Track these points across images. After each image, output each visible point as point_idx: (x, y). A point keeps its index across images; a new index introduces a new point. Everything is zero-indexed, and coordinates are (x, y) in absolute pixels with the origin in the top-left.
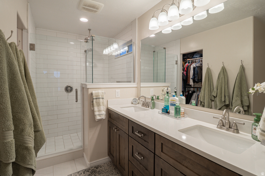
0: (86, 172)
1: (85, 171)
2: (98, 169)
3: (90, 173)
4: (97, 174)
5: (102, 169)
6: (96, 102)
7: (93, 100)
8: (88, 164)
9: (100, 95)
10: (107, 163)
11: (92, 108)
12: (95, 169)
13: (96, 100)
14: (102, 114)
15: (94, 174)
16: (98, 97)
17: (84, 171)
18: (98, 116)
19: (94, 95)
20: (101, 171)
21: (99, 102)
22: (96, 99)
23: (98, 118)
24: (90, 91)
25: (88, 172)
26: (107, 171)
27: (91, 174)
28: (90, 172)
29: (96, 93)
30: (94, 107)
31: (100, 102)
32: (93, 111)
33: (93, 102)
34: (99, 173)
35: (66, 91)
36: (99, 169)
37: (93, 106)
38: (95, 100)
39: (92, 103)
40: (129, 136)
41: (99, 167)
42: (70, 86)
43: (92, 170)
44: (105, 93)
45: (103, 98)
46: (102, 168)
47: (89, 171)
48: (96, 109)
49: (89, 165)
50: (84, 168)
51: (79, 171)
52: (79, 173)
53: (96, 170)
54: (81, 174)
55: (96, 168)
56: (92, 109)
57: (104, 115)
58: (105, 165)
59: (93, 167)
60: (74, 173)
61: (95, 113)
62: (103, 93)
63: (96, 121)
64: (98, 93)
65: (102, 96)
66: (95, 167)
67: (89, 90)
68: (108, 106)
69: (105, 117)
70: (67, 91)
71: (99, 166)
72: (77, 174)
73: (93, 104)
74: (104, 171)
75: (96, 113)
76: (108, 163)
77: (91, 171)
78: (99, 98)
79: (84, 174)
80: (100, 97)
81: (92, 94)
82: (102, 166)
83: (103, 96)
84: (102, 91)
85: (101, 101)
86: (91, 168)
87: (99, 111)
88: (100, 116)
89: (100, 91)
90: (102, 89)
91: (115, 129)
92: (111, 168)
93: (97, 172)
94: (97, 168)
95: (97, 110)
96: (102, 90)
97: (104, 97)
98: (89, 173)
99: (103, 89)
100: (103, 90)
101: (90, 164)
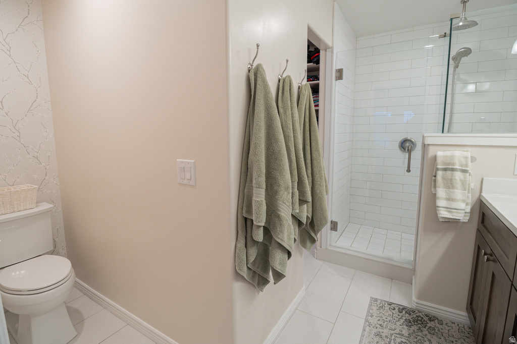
0: (404, 312)
1: (403, 309)
2: (432, 323)
3: (412, 320)
4: (425, 329)
5: (442, 329)
6: (444, 178)
7: (436, 172)
8: (414, 301)
9: (457, 161)
10: (460, 325)
11: (433, 189)
12: (424, 319)
13: (444, 172)
14: (456, 209)
15: (420, 325)
16: (450, 167)
17: (401, 307)
18: (445, 211)
19: (439, 161)
20: (436, 331)
21: (451, 180)
22: (445, 170)
23: (444, 214)
24: (431, 152)
25: (407, 315)
26: (451, 339)
27: (413, 323)
28: (412, 317)
29: (445, 157)
30: (437, 189)
31: (456, 180)
32: (434, 197)
33: (435, 176)
34: (432, 331)
35: (401, 150)
36: (434, 325)
37: (435, 187)
38: (440, 174)
39: (433, 178)
40: (512, 285)
41: (436, 321)
42: (410, 141)
43: (417, 316)
44: (473, 159)
45: (464, 171)
46: (441, 327)
47: (410, 314)
48: (441, 192)
49: (415, 304)
50: (404, 303)
51: (392, 302)
52: (390, 305)
53: (428, 322)
54: (394, 309)
55: (427, 318)
56: (433, 192)
57: (464, 211)
58: (453, 325)
59: (423, 313)
60: (382, 299)
61: (437, 201)
62: (466, 158)
63: (441, 220)
64: (452, 157)
65: (462, 166)
66: (427, 316)
67: (431, 149)
68: (483, 194)
69: (468, 218)
70: (404, 149)
71: (437, 319)
72: (386, 304)
73: (435, 181)
74: (444, 334)
75: (441, 203)
76: (464, 327)
77: (415, 316)
78: (453, 170)
79: (400, 314)
80: (457, 167)
81: (435, 158)
82: (444, 323)
83: (467, 166)
84: (465, 153)
85: (457, 178)
86: (417, 311)
87: (449, 199)
88: (449, 212)
89: (458, 153)
90: (465, 149)
91: (485, 254)
92: (467, 341)
93: (427, 327)
94: (430, 320)
95: (445, 197)
96: (464, 151)
97: (468, 169)
98: (410, 318)
99: (469, 149)
100: (467, 151)
101: (417, 303)
